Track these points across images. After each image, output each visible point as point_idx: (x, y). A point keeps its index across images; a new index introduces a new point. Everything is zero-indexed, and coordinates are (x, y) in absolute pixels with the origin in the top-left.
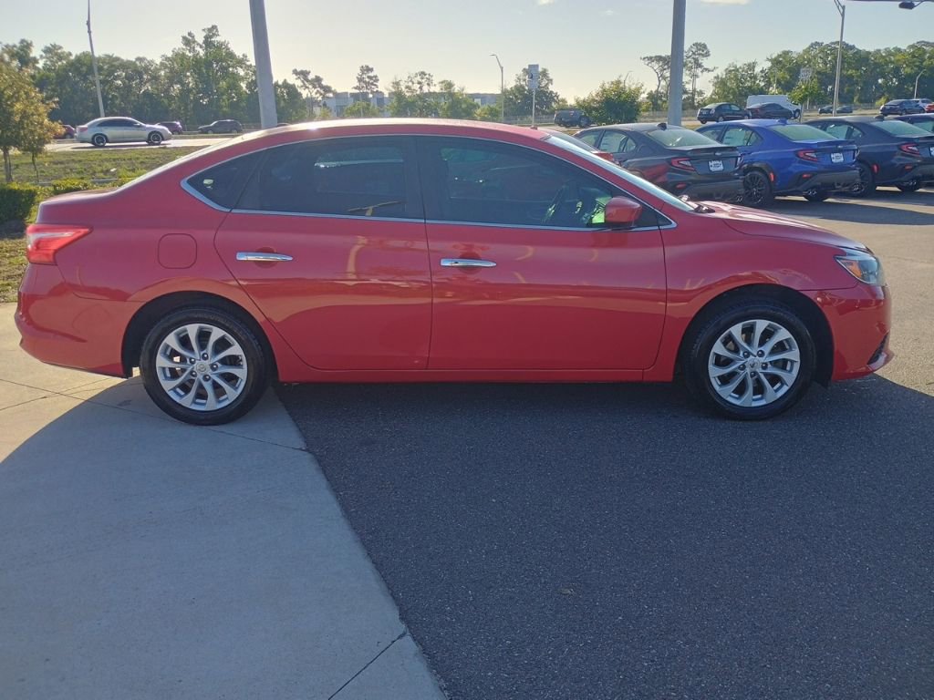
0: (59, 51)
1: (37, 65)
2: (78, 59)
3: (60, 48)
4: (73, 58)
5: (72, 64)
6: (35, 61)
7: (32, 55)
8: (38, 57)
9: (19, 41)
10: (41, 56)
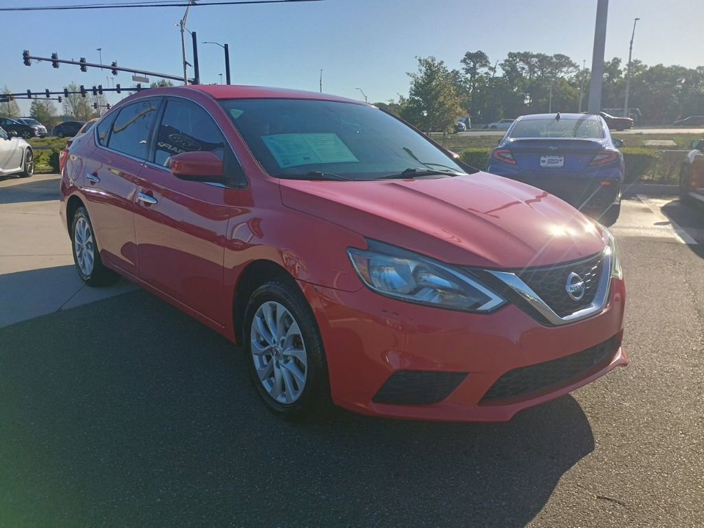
0: (639, 64)
1: (621, 76)
2: (652, 69)
3: (640, 62)
4: (648, 69)
5: (646, 73)
6: (620, 72)
7: (619, 68)
8: (622, 70)
9: (612, 59)
10: (625, 69)
